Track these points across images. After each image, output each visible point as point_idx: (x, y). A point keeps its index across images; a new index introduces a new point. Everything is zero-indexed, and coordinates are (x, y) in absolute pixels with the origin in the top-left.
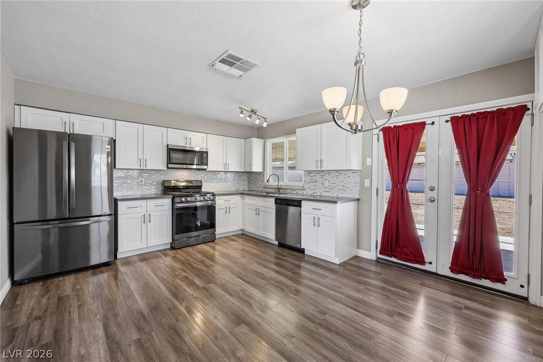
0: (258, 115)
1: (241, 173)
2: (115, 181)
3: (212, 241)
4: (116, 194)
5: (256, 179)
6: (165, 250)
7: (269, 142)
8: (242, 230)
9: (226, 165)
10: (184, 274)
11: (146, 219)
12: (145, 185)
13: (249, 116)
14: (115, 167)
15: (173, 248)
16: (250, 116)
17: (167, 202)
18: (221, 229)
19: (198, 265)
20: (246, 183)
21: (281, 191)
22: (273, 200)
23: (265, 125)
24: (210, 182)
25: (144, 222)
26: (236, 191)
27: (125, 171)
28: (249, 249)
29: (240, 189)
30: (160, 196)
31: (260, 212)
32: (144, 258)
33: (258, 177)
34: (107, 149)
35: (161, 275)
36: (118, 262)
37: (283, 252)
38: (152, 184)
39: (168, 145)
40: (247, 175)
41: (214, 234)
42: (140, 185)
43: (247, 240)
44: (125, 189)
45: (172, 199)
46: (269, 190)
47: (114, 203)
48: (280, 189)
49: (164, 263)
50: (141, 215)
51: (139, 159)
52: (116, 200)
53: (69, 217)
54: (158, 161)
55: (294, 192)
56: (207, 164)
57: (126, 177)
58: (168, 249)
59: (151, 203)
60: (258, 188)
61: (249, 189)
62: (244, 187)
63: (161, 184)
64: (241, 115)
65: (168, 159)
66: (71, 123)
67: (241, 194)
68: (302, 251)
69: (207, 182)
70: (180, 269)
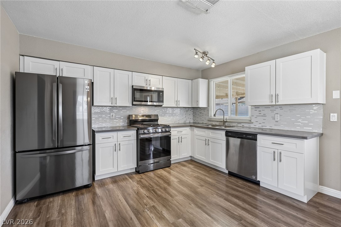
0: (208, 57)
1: (188, 109)
2: (93, 116)
3: (168, 167)
4: (95, 126)
5: (201, 113)
6: (131, 174)
7: (212, 82)
8: (191, 156)
9: (177, 102)
10: (152, 204)
11: (117, 148)
12: (115, 119)
13: (201, 57)
14: (93, 105)
15: (137, 172)
16: (203, 58)
17: (132, 133)
18: (175, 157)
19: (162, 192)
20: (191, 116)
21: (226, 124)
22: (224, 133)
23: (213, 66)
24: (164, 116)
25: (115, 150)
26: (184, 123)
27: (100, 108)
28: (203, 177)
29: (187, 122)
30: (126, 128)
31: (210, 143)
32: (115, 180)
33: (202, 111)
34: (87, 89)
35: (131, 202)
36: (95, 184)
37: (237, 182)
38: (120, 118)
39: (133, 86)
40: (192, 110)
41: (169, 160)
42: (111, 119)
43: (198, 166)
44: (101, 122)
45: (137, 131)
46: (214, 123)
47: (93, 134)
48: (225, 122)
49: (132, 188)
50: (113, 145)
51: (111, 98)
52: (94, 132)
53: (58, 146)
54: (125, 99)
55: (239, 125)
56: (163, 102)
57: (101, 113)
58: (133, 172)
59: (121, 134)
60: (203, 121)
61: (194, 122)
62: (190, 120)
63: (127, 118)
64: (196, 56)
65: (133, 98)
66: (61, 69)
67: (191, 126)
68: (257, 183)
69: (161, 116)
70: (147, 197)
